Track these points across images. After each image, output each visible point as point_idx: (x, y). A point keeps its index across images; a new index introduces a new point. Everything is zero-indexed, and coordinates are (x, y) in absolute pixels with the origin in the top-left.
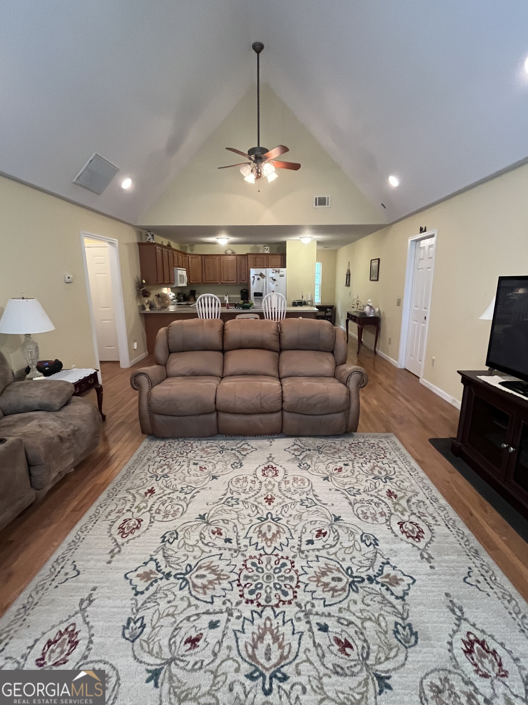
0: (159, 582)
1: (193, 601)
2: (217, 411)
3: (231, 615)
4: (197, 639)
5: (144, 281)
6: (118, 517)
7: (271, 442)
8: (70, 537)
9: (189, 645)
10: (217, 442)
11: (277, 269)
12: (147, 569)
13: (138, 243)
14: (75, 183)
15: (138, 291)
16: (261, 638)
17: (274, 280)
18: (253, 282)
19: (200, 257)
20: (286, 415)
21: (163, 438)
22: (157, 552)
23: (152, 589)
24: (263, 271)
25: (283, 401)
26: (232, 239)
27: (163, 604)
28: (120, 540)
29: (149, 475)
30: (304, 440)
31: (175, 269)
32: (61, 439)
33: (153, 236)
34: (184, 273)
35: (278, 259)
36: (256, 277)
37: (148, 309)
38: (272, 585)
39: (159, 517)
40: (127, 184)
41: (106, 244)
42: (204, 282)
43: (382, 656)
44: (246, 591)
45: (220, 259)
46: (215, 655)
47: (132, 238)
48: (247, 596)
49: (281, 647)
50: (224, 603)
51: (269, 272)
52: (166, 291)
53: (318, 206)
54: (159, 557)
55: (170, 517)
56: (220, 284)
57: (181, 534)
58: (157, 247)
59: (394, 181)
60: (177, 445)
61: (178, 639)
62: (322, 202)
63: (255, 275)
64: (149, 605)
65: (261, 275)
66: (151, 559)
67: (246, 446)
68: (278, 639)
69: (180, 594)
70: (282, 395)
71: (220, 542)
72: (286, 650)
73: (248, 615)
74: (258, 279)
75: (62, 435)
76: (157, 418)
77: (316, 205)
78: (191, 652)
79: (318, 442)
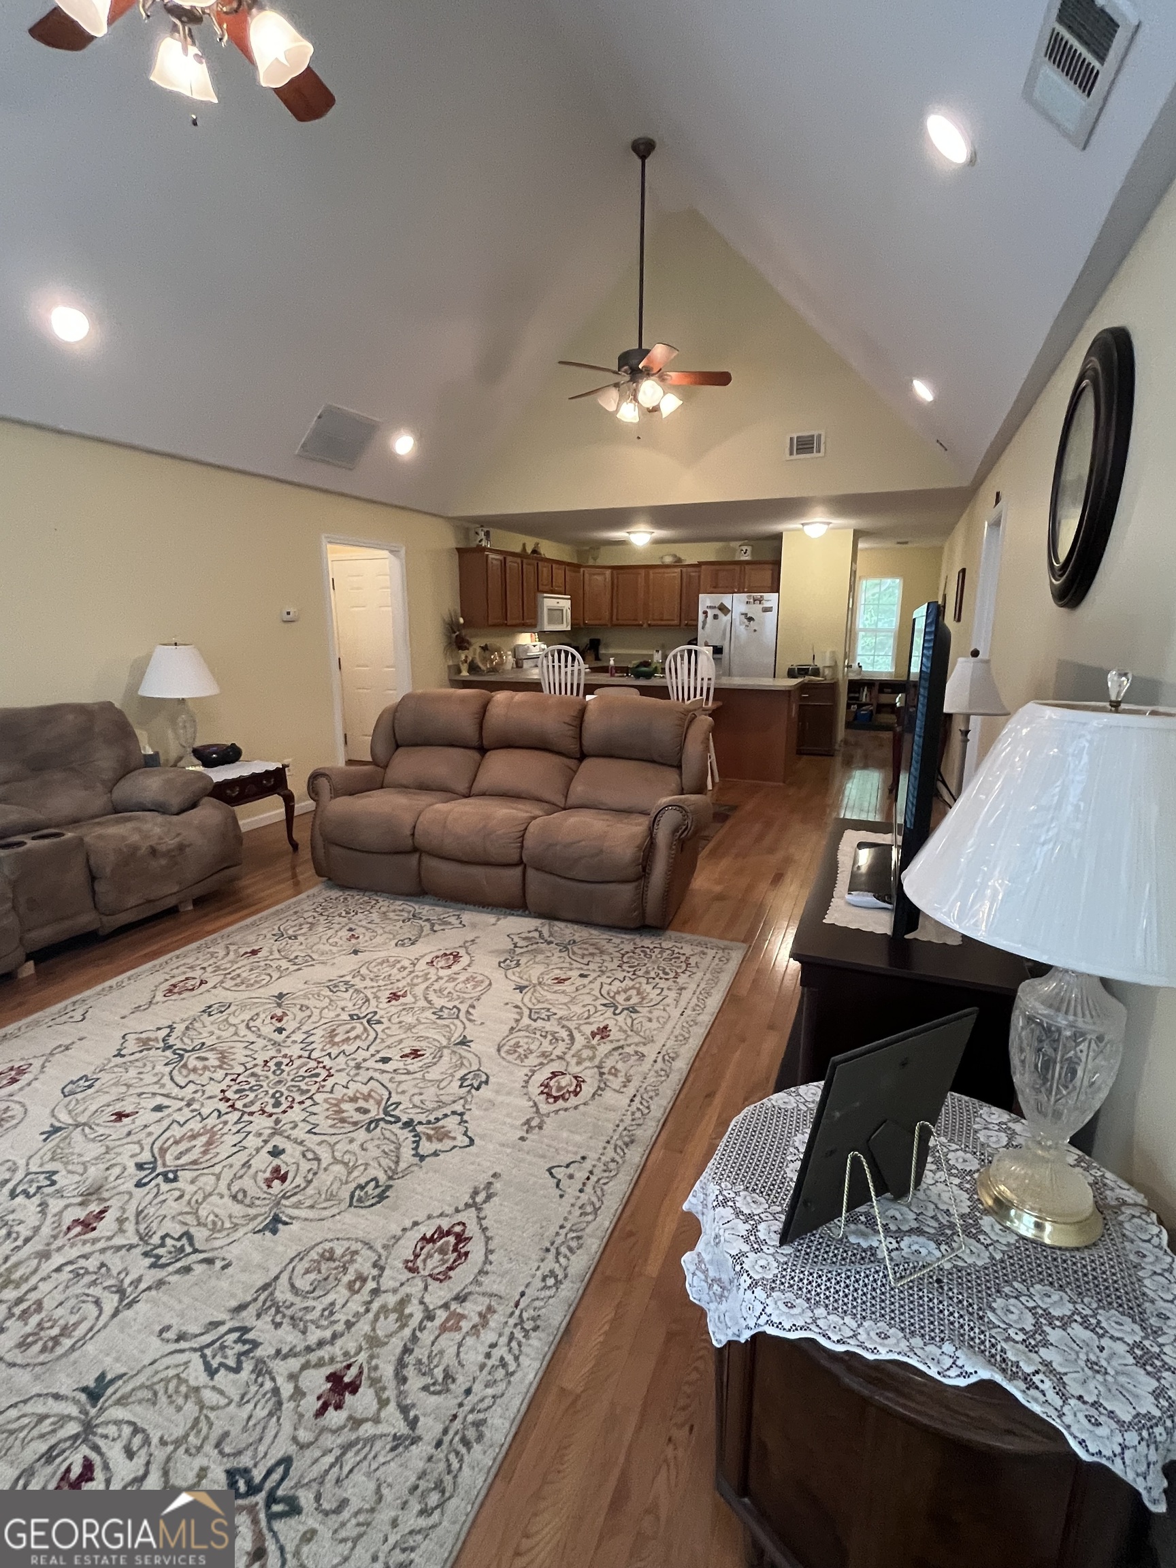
0: (152, 1052)
1: (166, 1079)
2: (415, 849)
3: (189, 1105)
4: (127, 1116)
5: (461, 620)
6: (184, 973)
7: (498, 920)
8: (113, 982)
9: (114, 1117)
10: (416, 907)
11: (758, 595)
12: (152, 1035)
13: (458, 550)
14: (299, 455)
15: (450, 637)
16: (194, 1137)
17: (750, 619)
18: (704, 623)
19: (608, 572)
20: (531, 873)
21: (343, 887)
22: (183, 1020)
23: (138, 1056)
24: (726, 599)
25: (522, 847)
26: (660, 533)
27: (133, 1072)
28: (159, 997)
29: (276, 931)
30: (559, 926)
31: (539, 595)
32: (153, 852)
33: (487, 534)
34: (565, 604)
35: (767, 574)
36: (710, 613)
37: (465, 673)
38: (271, 1092)
39: (229, 983)
40: (404, 445)
41: (385, 553)
42: (615, 621)
43: (309, 1202)
44: (236, 1087)
45: (647, 576)
46: (129, 1134)
47: (446, 540)
48: (229, 1094)
49: (205, 1153)
50: (196, 1092)
51: (737, 603)
52: (526, 639)
53: (795, 456)
54: (180, 1028)
55: (243, 987)
56: (645, 626)
57: (232, 1008)
58: (492, 556)
59: (923, 391)
60: (355, 899)
61: (111, 1108)
62: (804, 445)
63: (711, 607)
64: (116, 1069)
65: (723, 609)
66: (170, 1027)
67: (453, 920)
68: (211, 1144)
69: (160, 1068)
70: (523, 836)
71: (268, 1029)
72: (208, 1157)
73: (205, 1112)
74: (716, 617)
75: (159, 847)
76: (336, 851)
77: (791, 453)
78: (111, 1124)
79: (580, 933)
